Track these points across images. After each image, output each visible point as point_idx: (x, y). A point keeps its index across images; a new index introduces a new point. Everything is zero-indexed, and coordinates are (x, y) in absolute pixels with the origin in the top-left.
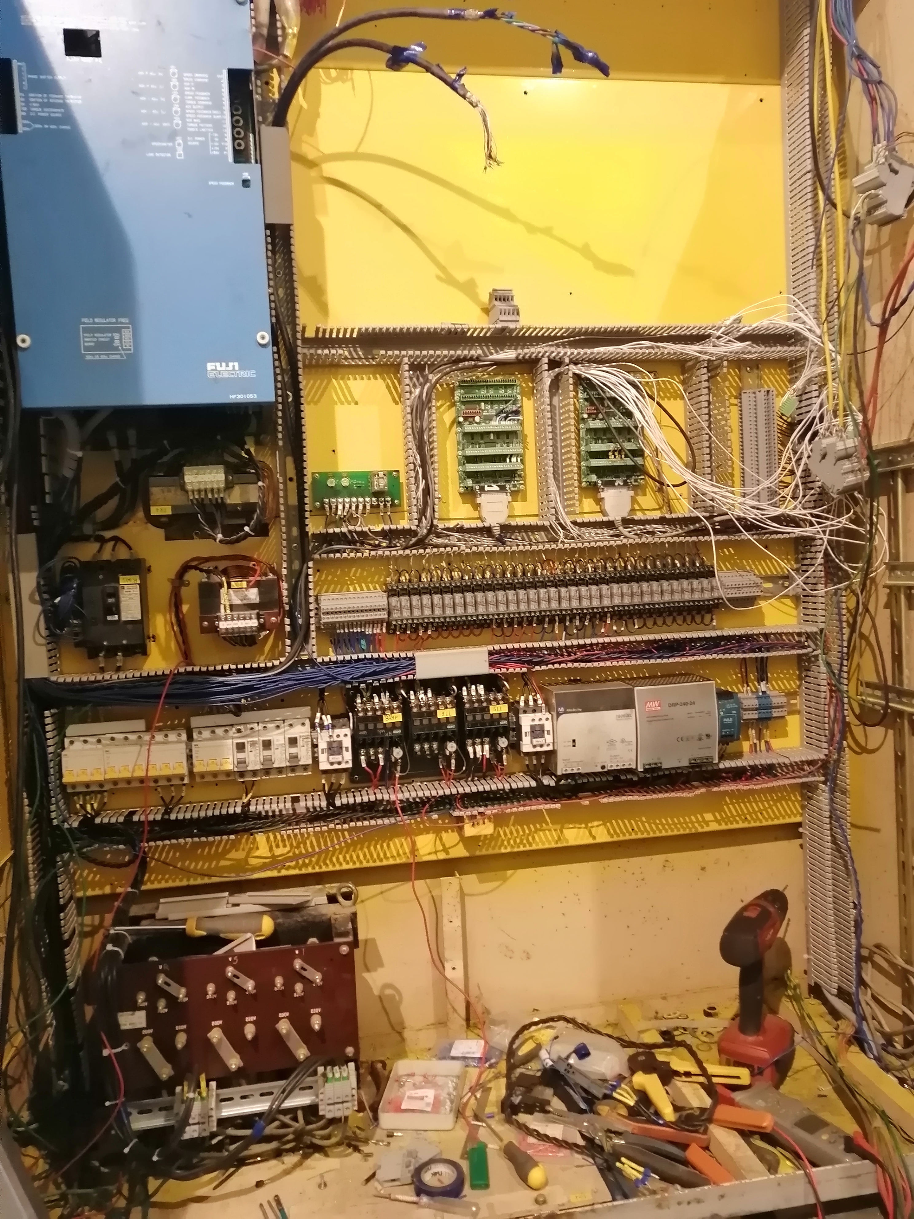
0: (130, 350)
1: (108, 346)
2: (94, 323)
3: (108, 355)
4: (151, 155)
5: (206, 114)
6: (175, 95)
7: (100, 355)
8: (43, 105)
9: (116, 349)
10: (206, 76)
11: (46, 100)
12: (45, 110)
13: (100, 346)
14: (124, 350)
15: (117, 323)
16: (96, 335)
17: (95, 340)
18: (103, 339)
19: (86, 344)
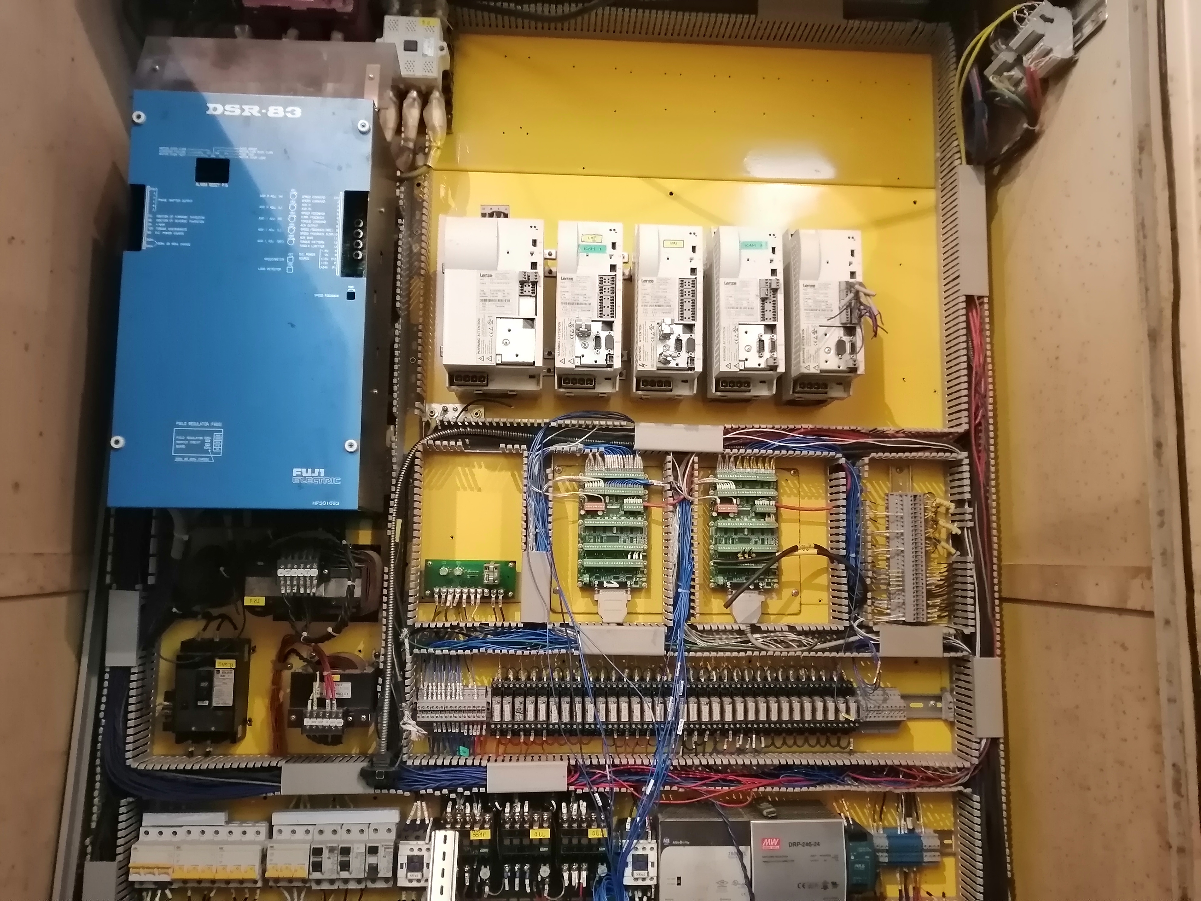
0: (219, 453)
1: (199, 449)
2: (188, 426)
3: (197, 457)
4: (264, 269)
5: (317, 232)
6: (292, 215)
7: (189, 457)
8: (168, 225)
9: (206, 452)
10: (324, 197)
11: (171, 221)
12: (170, 229)
13: (190, 449)
14: (213, 453)
15: (210, 427)
16: (188, 438)
17: (187, 442)
18: (194, 442)
19: (177, 446)
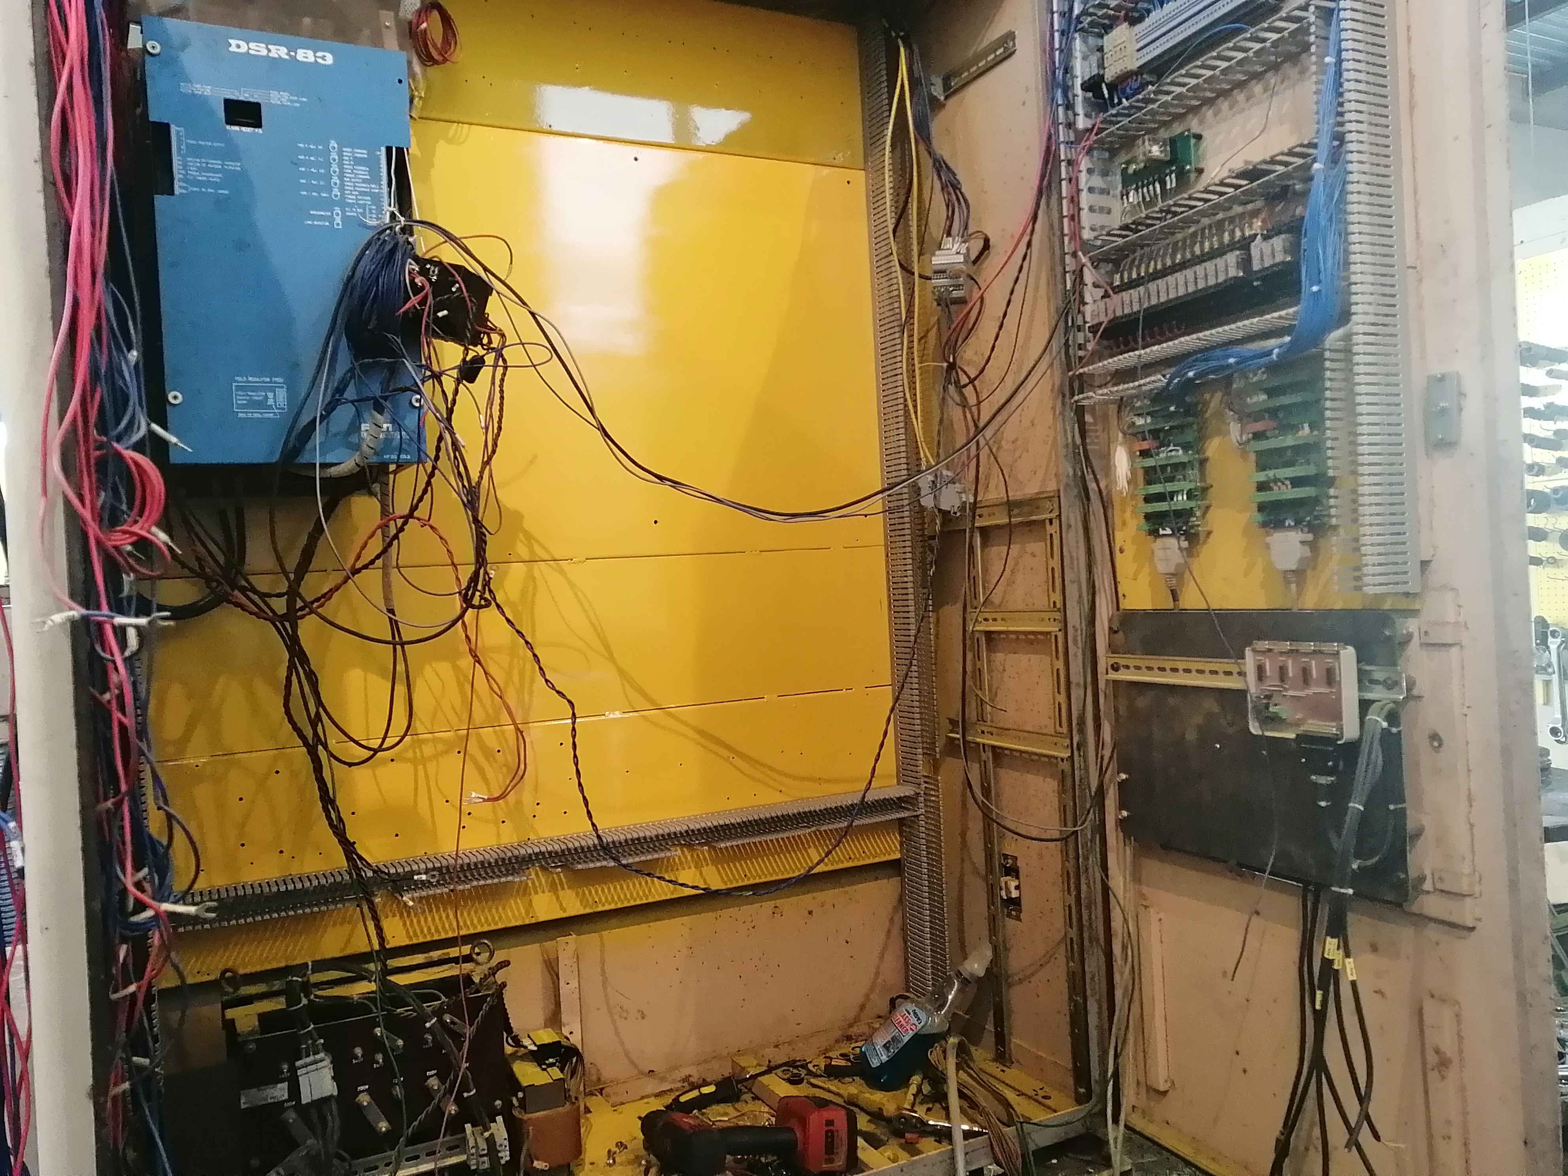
0: (284, 409)
1: (262, 404)
2: (248, 382)
3: (261, 413)
4: (310, 222)
5: (364, 187)
6: (335, 167)
7: (253, 413)
8: (201, 169)
9: (270, 407)
10: (365, 151)
11: (204, 165)
12: (203, 174)
13: (253, 404)
14: (278, 408)
15: (271, 382)
16: (249, 393)
17: (248, 398)
18: (256, 398)
19: (239, 402)
